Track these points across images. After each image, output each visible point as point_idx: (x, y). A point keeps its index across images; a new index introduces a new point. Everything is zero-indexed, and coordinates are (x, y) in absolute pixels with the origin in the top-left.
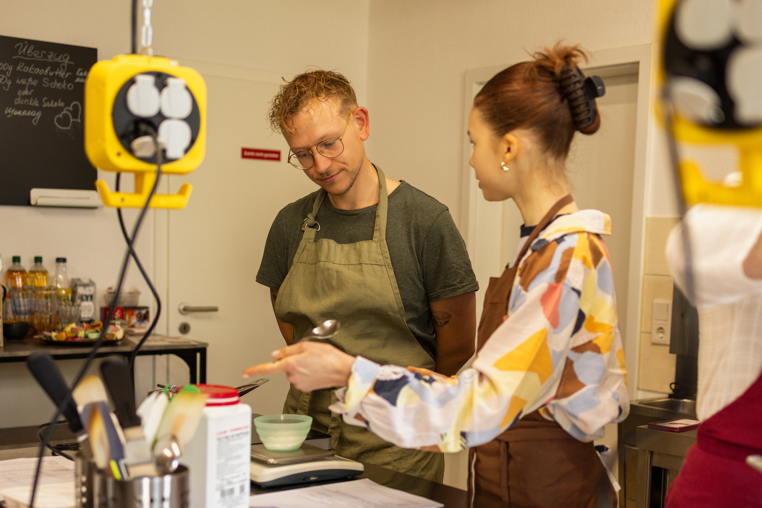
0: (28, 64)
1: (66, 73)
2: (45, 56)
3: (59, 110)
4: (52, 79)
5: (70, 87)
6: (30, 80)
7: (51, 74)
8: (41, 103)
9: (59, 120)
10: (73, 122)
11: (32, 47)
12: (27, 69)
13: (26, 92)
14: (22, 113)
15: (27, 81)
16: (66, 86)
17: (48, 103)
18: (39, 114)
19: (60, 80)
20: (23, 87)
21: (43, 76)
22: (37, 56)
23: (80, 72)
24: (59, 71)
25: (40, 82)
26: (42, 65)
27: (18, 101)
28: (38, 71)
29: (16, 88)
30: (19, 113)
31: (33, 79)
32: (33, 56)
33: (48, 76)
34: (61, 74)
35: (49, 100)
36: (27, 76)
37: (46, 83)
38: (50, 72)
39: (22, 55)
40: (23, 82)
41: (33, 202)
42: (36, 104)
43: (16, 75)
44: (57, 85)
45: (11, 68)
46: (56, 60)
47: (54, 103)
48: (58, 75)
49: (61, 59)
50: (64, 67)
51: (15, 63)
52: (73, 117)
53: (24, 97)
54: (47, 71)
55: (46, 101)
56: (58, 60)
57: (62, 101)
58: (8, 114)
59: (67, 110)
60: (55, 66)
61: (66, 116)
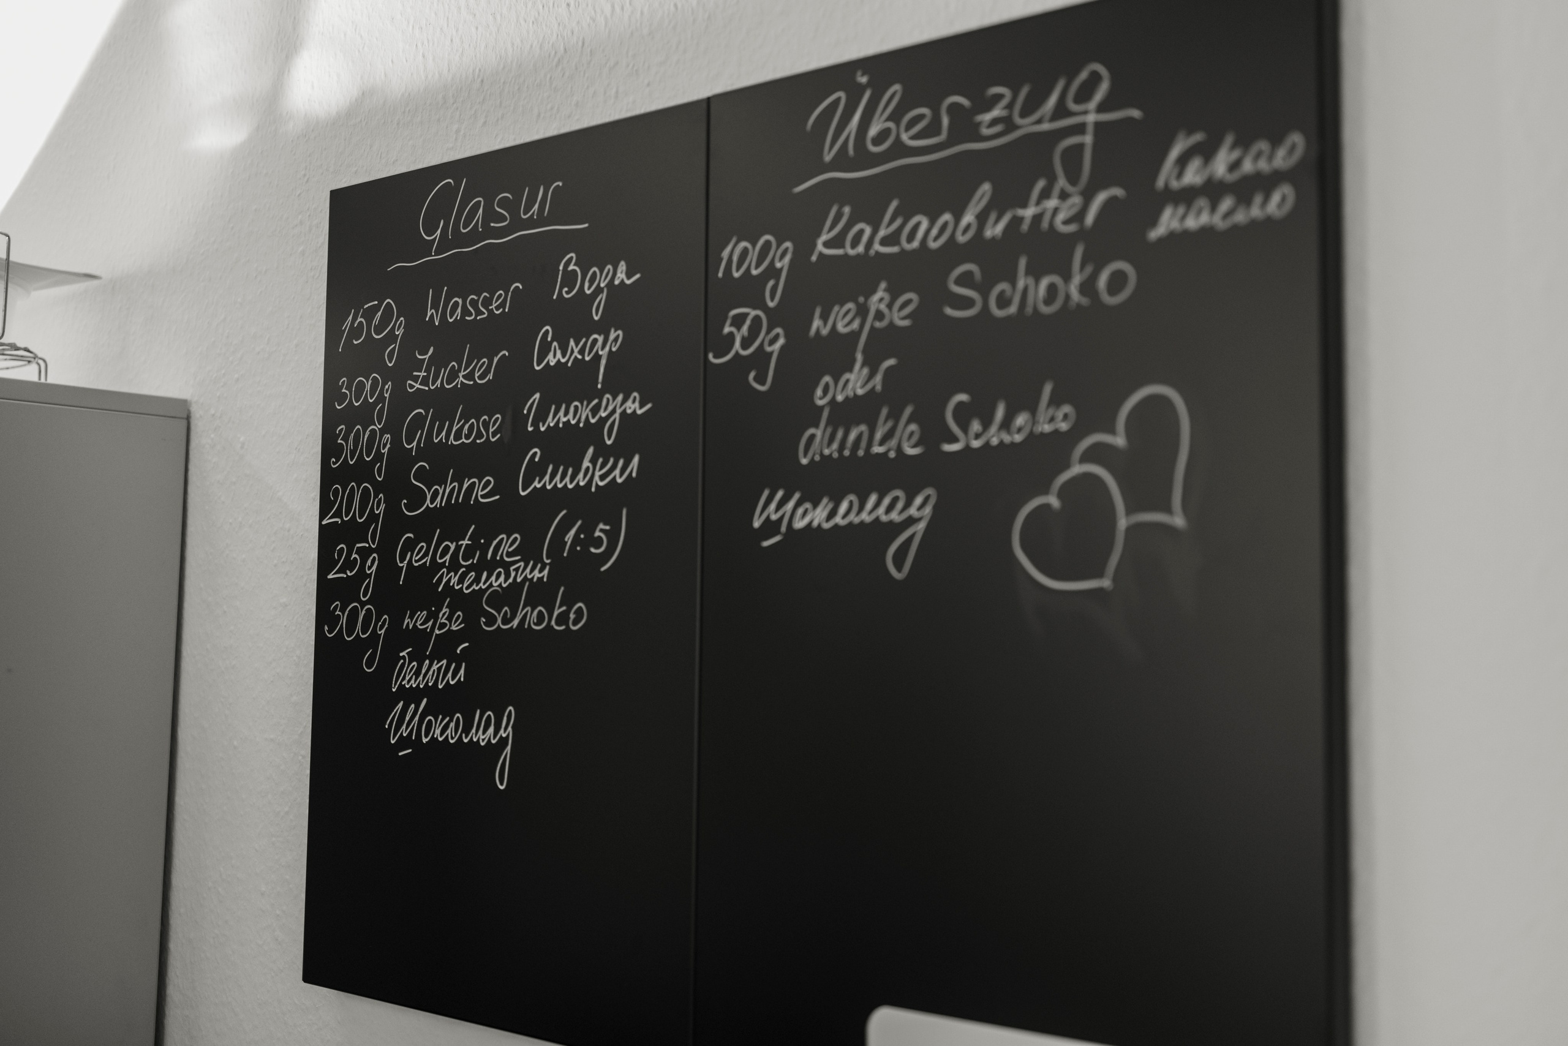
0: (870, 202)
1: (1088, 196)
2: (963, 126)
3: (1041, 459)
4: (999, 259)
5: (1117, 282)
6: (878, 299)
7: (995, 230)
8: (934, 433)
9: (1038, 533)
10: (1129, 530)
11: (894, 92)
12: (863, 240)
13: (856, 381)
14: (832, 514)
15: (862, 311)
16: (1088, 288)
17: (976, 426)
18: (924, 504)
19: (1051, 253)
20: (840, 355)
21: (953, 252)
22: (920, 138)
23: (1183, 162)
24: (1045, 194)
25: (934, 299)
26: (947, 186)
27: (817, 445)
28: (923, 231)
29: (809, 365)
30: (818, 516)
31: (894, 293)
32: (899, 150)
33: (978, 248)
34: (1055, 213)
35: (980, 407)
36: (859, 279)
37: (965, 298)
38: (993, 216)
39: (842, 162)
40: (843, 320)
42: (910, 443)
43: (811, 287)
44: (1029, 291)
45: (784, 259)
46: (1027, 126)
47: (1006, 425)
48: (1037, 218)
49: (1061, 111)
50: (1073, 155)
52: (1134, 501)
53: (845, 414)
54: (968, 218)
55: (963, 416)
56: (1042, 119)
57: (1056, 401)
58: (771, 528)
59: (1094, 454)
60: (1022, 169)
61: (1084, 495)
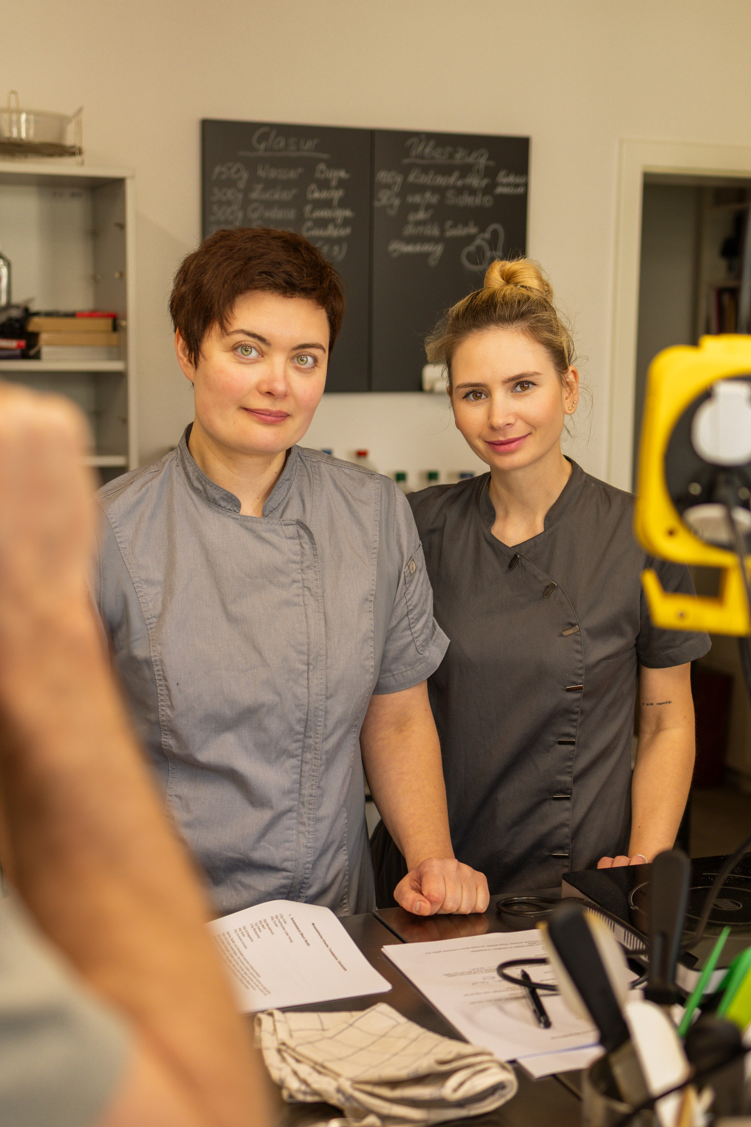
0: (425, 169)
1: (482, 180)
2: (451, 156)
3: (470, 239)
4: (460, 191)
5: (488, 201)
6: (428, 195)
7: (460, 183)
8: (443, 230)
9: (469, 256)
11: (432, 143)
12: (425, 179)
13: (421, 215)
14: (414, 248)
15: (423, 198)
16: (482, 201)
17: (454, 230)
18: (438, 250)
19: (472, 191)
20: (416, 208)
21: (447, 188)
22: (440, 156)
23: (503, 177)
24: (472, 177)
25: (443, 198)
26: (446, 170)
27: (409, 230)
28: (441, 180)
29: (407, 208)
30: (410, 249)
31: (433, 194)
32: (433, 158)
33: (454, 187)
34: (475, 181)
35: (454, 226)
36: (421, 189)
37: (451, 199)
38: (458, 181)
39: (417, 157)
40: (417, 199)
41: (427, 386)
42: (435, 231)
43: (408, 189)
44: (467, 200)
45: (399, 179)
46: (467, 160)
47: (462, 230)
48: (470, 183)
49: (475, 158)
50: (478, 171)
51: (405, 171)
52: (491, 250)
53: (419, 223)
54: (453, 179)
55: (451, 227)
56: (471, 160)
57: (474, 225)
58: (395, 251)
59: (482, 239)
60: (466, 170)
61: (479, 249)
